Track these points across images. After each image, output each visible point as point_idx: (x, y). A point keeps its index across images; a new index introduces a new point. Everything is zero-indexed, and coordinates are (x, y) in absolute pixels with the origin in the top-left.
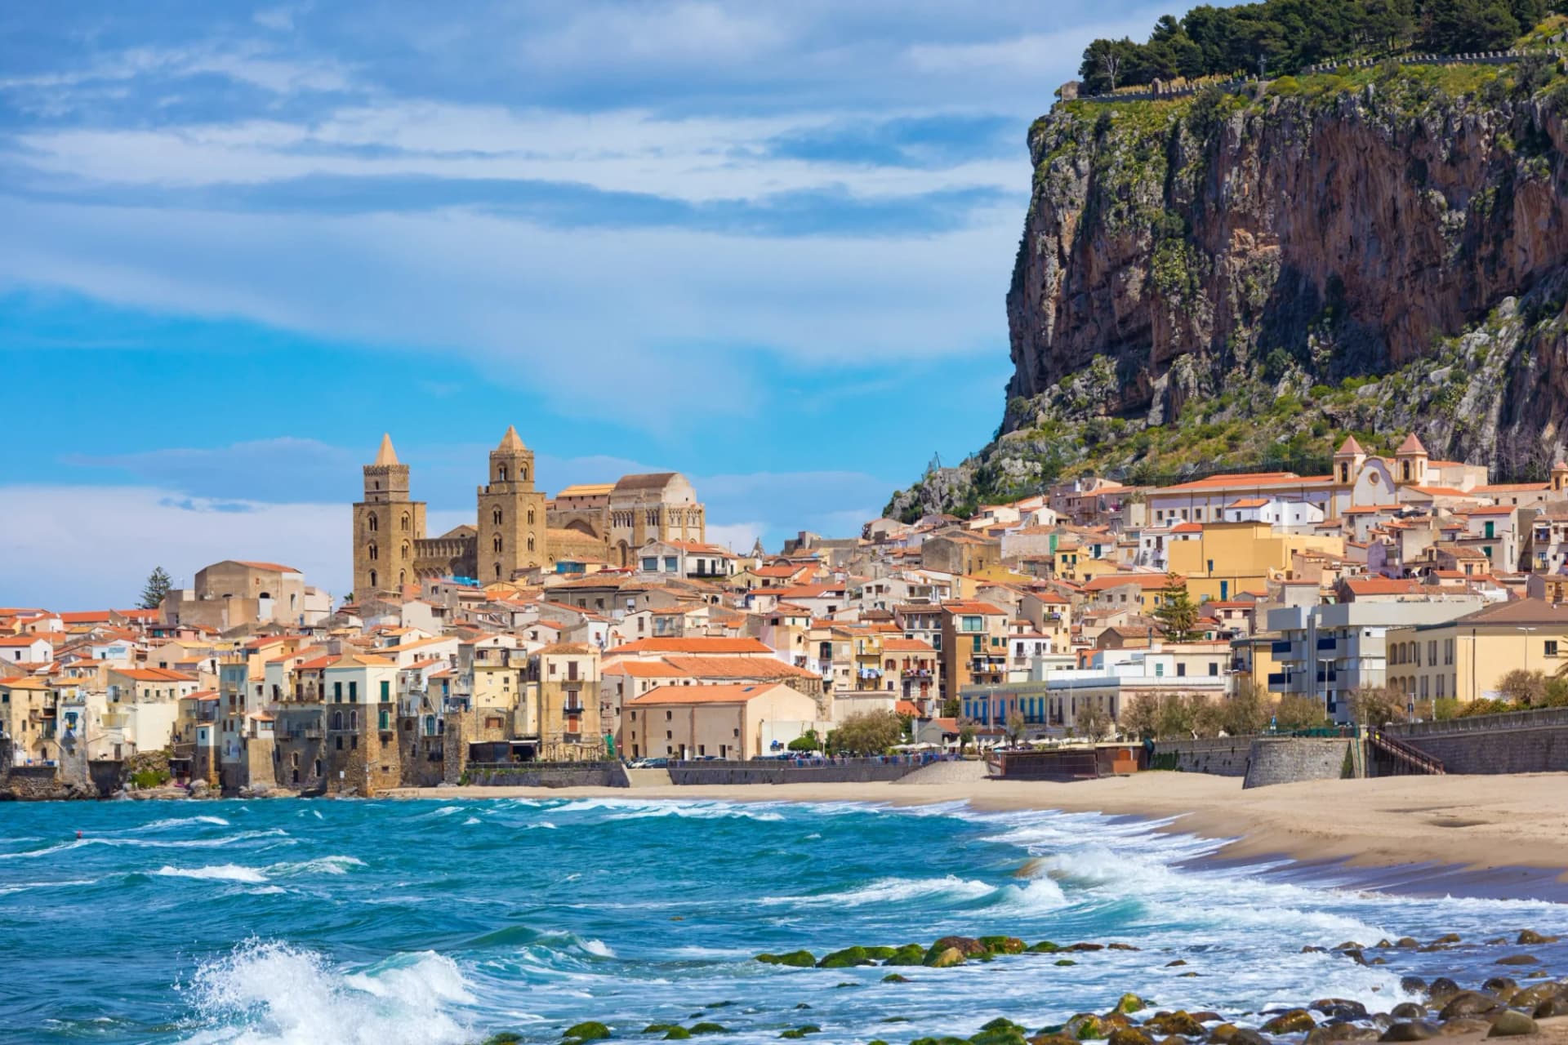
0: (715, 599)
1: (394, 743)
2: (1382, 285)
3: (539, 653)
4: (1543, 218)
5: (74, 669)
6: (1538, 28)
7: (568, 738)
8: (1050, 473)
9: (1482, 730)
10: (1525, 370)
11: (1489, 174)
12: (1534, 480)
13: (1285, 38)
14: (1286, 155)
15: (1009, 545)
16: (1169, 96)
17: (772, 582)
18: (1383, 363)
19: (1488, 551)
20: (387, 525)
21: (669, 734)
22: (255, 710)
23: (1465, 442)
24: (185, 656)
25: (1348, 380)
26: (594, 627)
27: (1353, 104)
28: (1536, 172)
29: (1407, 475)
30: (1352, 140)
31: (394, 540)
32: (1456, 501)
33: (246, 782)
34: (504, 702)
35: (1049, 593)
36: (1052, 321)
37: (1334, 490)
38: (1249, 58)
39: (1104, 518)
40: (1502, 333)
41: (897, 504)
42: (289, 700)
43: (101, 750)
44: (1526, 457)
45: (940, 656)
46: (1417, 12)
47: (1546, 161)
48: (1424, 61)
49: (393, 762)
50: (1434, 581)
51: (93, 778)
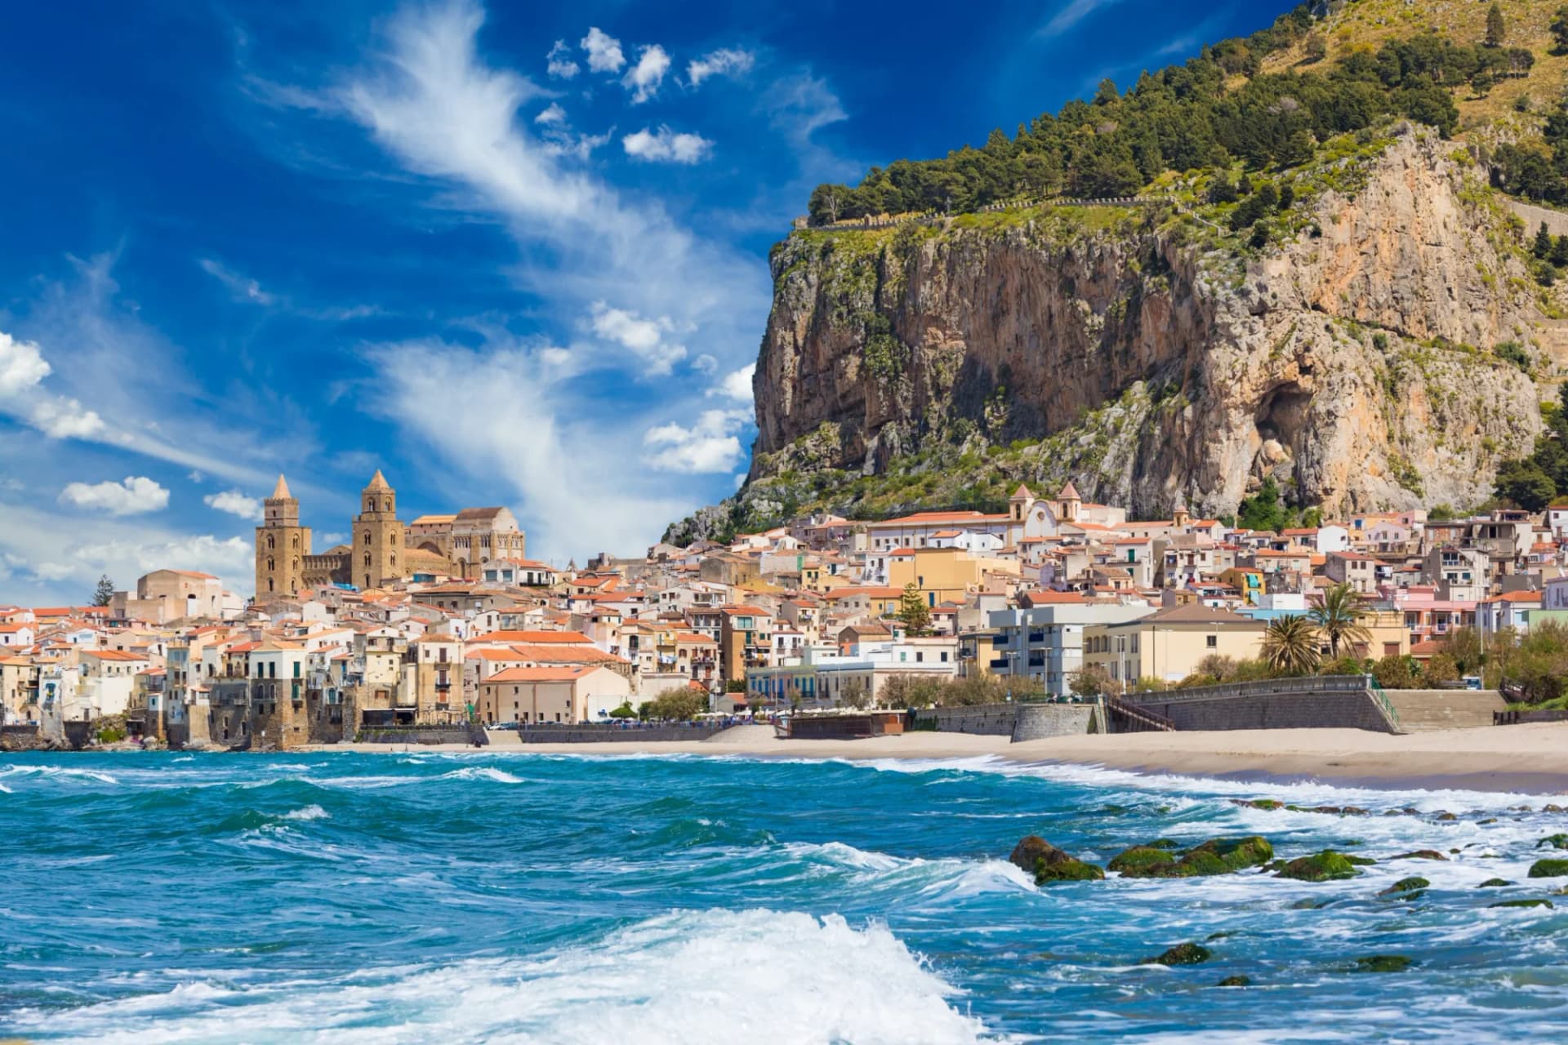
0: (543, 603)
1: (303, 710)
2: (1040, 371)
3: (417, 641)
4: (1163, 325)
5: (52, 650)
6: (1157, 180)
7: (439, 707)
8: (789, 510)
9: (1205, 697)
10: (1152, 436)
11: (1122, 288)
12: (1160, 519)
13: (965, 185)
14: (967, 273)
15: (767, 564)
16: (877, 228)
17: (587, 590)
18: (1041, 430)
19: (1131, 571)
20: (282, 544)
21: (516, 704)
22: (195, 682)
23: (1107, 490)
24: (138, 642)
25: (1015, 443)
26: (454, 623)
27: (1018, 235)
28: (1158, 287)
29: (1065, 514)
30: (1018, 262)
31: (287, 556)
32: (1103, 534)
33: (187, 737)
34: (389, 679)
35: (799, 600)
36: (789, 395)
37: (1010, 525)
38: (938, 199)
39: (835, 545)
40: (1134, 408)
41: (672, 533)
42: (221, 676)
43: (74, 713)
44: (1154, 501)
45: (720, 647)
46: (1065, 166)
47: (1165, 280)
48: (1071, 204)
49: (303, 724)
50: (1092, 594)
51: (67, 734)
